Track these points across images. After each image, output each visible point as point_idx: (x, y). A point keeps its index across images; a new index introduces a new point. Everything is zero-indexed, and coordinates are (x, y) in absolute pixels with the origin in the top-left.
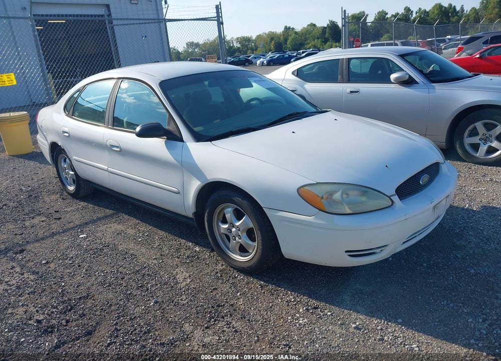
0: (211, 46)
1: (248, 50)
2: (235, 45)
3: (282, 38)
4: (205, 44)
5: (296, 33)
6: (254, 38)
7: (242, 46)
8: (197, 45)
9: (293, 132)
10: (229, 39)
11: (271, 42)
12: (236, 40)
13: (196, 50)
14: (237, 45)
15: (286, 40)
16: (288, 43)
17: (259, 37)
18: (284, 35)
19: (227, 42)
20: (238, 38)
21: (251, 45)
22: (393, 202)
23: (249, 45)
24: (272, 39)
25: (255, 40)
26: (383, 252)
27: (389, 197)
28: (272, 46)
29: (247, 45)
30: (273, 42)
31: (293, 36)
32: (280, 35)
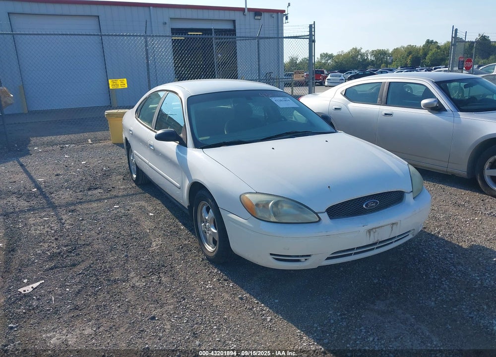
0: (345, 58)
1: (382, 63)
2: (369, 57)
3: (421, 53)
4: (339, 55)
5: (438, 47)
6: (390, 51)
7: (377, 59)
8: (331, 56)
9: (273, 149)
10: (364, 52)
11: (408, 56)
12: (371, 53)
13: (329, 61)
14: (370, 58)
15: (425, 54)
16: (427, 58)
17: (396, 51)
18: (423, 49)
19: (361, 55)
20: (373, 51)
21: (387, 58)
22: (320, 219)
23: (384, 58)
24: (410, 53)
25: (391, 54)
26: (307, 261)
27: (316, 214)
28: (409, 61)
29: (382, 58)
30: (411, 56)
31: (433, 51)
32: (420, 49)
